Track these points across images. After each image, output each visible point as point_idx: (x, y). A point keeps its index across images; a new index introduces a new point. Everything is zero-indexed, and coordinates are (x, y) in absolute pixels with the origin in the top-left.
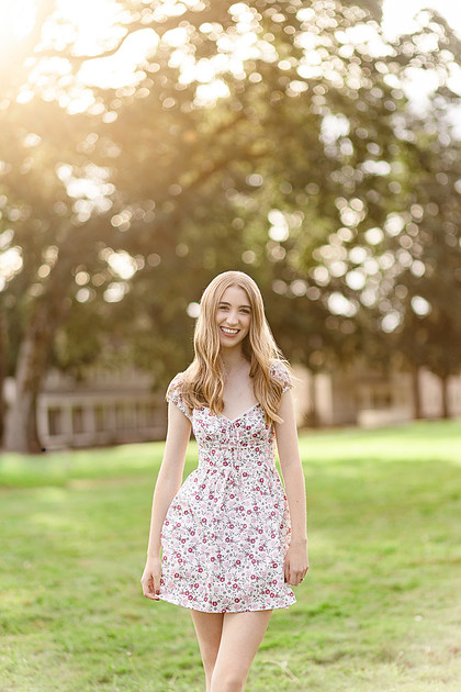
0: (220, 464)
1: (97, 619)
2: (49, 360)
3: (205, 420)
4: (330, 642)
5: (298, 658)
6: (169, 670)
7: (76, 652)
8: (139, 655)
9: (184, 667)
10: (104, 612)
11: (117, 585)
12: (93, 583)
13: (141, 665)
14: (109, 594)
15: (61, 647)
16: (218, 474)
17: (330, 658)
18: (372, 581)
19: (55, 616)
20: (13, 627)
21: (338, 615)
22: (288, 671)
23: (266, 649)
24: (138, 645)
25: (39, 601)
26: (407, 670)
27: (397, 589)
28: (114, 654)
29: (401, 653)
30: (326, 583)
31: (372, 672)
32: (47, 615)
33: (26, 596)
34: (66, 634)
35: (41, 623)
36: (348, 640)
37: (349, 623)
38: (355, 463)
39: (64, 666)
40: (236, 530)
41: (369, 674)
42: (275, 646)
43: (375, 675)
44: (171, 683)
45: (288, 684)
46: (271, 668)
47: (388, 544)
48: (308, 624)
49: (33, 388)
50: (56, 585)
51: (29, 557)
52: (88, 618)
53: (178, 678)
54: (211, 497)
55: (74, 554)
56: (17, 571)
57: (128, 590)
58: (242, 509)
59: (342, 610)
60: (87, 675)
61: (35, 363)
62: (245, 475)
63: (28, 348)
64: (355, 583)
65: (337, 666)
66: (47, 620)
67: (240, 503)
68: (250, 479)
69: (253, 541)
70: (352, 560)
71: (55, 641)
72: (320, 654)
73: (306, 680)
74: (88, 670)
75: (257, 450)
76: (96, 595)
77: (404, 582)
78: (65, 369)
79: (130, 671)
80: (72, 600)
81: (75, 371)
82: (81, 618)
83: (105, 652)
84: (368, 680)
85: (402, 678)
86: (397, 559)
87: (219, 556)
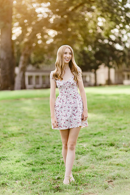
0: (64, 93)
1: (38, 134)
2: (28, 62)
3: (59, 83)
4: (98, 141)
5: (89, 145)
6: (55, 146)
7: (31, 142)
8: (48, 143)
9: (59, 146)
10: (40, 132)
11: (44, 126)
12: (38, 125)
13: (48, 145)
14: (42, 128)
15: (27, 140)
16: (64, 95)
17: (98, 145)
18: (114, 127)
19: (27, 133)
20: (15, 135)
21: (102, 135)
22: (86, 147)
23: (81, 142)
24: (48, 140)
25: (22, 129)
26: (117, 148)
27: (120, 129)
28: (41, 142)
29: (116, 144)
30: (101, 127)
31: (108, 148)
32: (24, 132)
33: (19, 128)
34: (29, 137)
35: (22, 135)
36: (103, 141)
37: (104, 137)
38: (118, 95)
39: (28, 145)
40: (70, 108)
41: (107, 149)
42: (84, 142)
43: (108, 149)
44: (55, 149)
45: (85, 150)
46: (82, 147)
47: (120, 118)
48: (94, 137)
49: (24, 70)
50: (27, 125)
51: (20, 118)
52: (35, 134)
53: (57, 148)
54: (63, 101)
55: (33, 118)
56: (17, 121)
57: (47, 127)
58: (71, 103)
59: (103, 134)
60: (34, 147)
61: (24, 63)
62: (71, 95)
63: (22, 58)
64: (109, 127)
65: (99, 147)
66: (24, 134)
67: (70, 102)
68: (72, 96)
69: (74, 110)
70: (110, 121)
71: (26, 139)
72: (95, 144)
73: (90, 150)
74: (34, 146)
75: (73, 88)
76: (38, 128)
77: (122, 127)
78: (33, 64)
79: (45, 147)
80: (31, 129)
81: (36, 65)
82: (33, 134)
83: (39, 142)
84: (106, 150)
85: (115, 150)
86: (122, 122)
87: (66, 115)
